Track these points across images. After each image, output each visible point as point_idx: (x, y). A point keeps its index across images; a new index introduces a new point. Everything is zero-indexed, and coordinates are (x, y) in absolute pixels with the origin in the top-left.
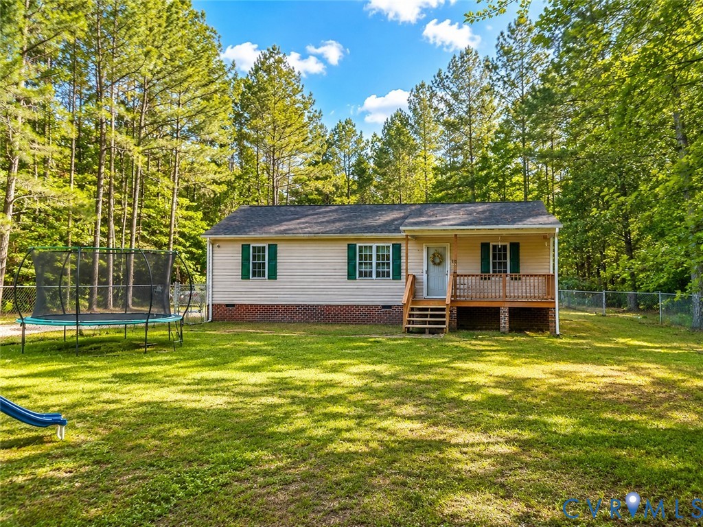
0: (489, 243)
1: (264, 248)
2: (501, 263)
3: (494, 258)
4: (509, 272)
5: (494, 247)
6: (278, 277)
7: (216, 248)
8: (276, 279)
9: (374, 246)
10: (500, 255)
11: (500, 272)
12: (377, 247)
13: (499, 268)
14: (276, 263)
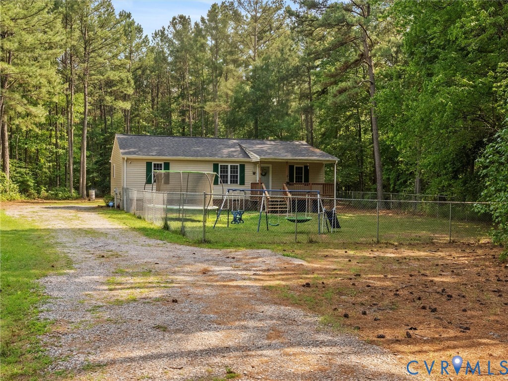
0: (294, 166)
1: (161, 165)
2: (299, 176)
4: (303, 182)
5: (296, 168)
7: (128, 164)
9: (229, 165)
11: (299, 182)
12: (231, 166)
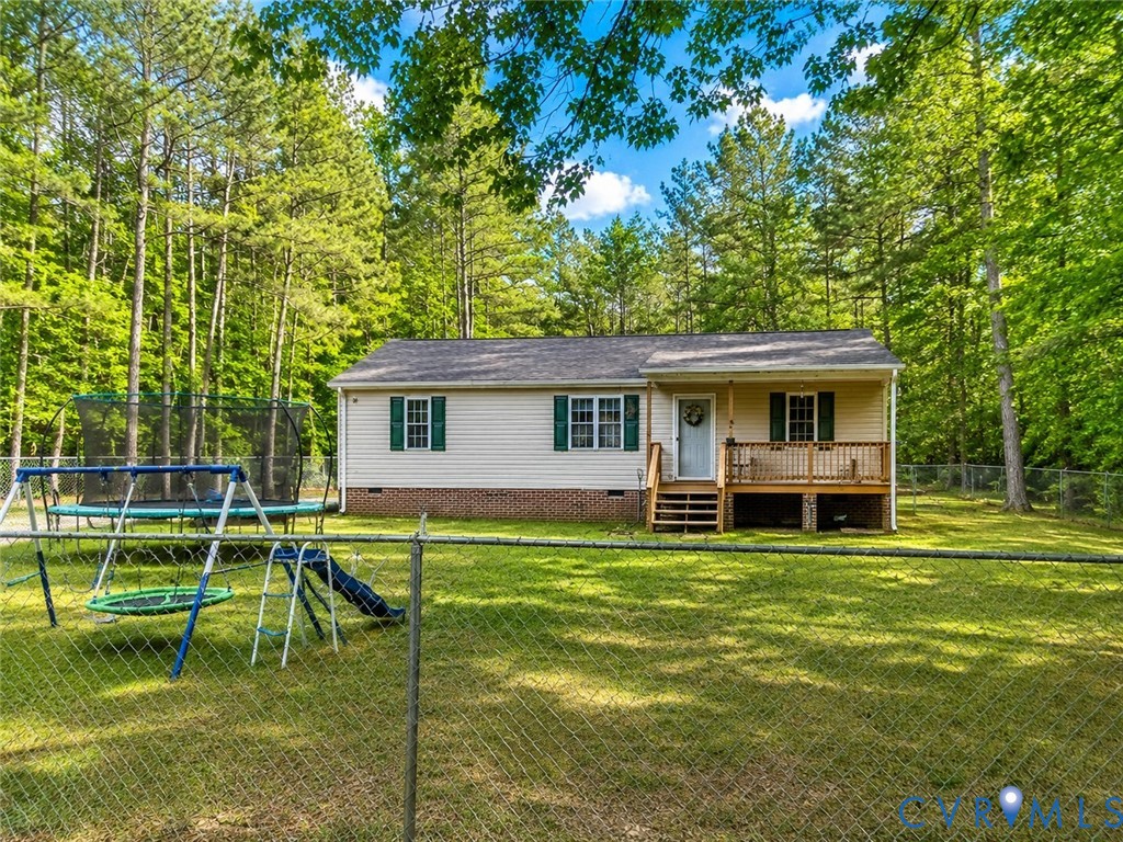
0: (784, 394)
1: (425, 402)
2: (803, 424)
3: (793, 417)
4: (816, 439)
5: (793, 399)
6: (447, 447)
7: (351, 403)
8: (444, 450)
9: (595, 398)
10: (802, 412)
11: (802, 438)
12: (600, 400)
13: (802, 434)
14: (444, 426)
